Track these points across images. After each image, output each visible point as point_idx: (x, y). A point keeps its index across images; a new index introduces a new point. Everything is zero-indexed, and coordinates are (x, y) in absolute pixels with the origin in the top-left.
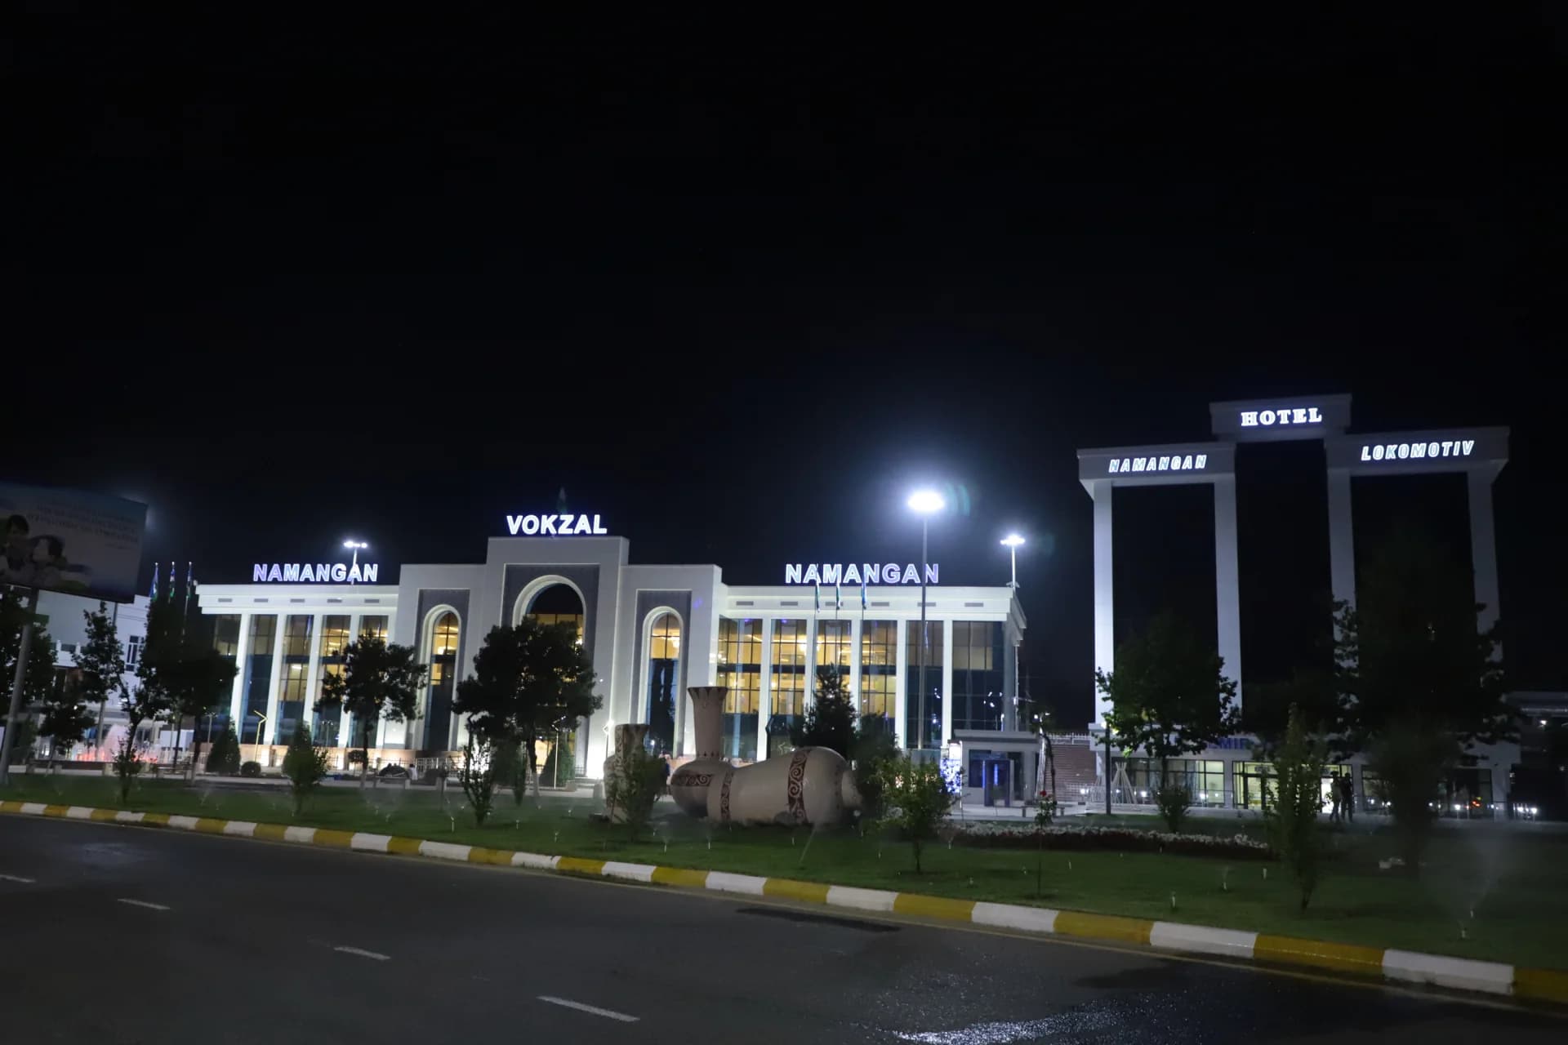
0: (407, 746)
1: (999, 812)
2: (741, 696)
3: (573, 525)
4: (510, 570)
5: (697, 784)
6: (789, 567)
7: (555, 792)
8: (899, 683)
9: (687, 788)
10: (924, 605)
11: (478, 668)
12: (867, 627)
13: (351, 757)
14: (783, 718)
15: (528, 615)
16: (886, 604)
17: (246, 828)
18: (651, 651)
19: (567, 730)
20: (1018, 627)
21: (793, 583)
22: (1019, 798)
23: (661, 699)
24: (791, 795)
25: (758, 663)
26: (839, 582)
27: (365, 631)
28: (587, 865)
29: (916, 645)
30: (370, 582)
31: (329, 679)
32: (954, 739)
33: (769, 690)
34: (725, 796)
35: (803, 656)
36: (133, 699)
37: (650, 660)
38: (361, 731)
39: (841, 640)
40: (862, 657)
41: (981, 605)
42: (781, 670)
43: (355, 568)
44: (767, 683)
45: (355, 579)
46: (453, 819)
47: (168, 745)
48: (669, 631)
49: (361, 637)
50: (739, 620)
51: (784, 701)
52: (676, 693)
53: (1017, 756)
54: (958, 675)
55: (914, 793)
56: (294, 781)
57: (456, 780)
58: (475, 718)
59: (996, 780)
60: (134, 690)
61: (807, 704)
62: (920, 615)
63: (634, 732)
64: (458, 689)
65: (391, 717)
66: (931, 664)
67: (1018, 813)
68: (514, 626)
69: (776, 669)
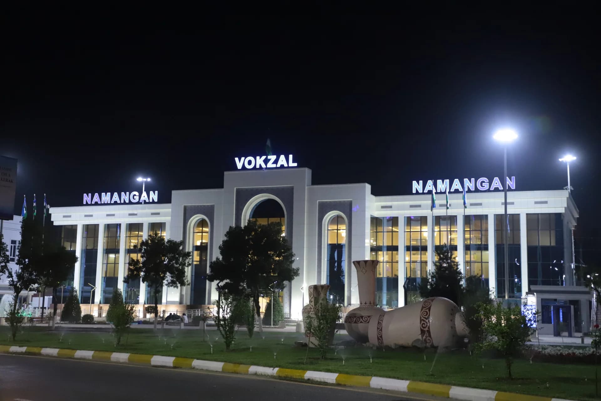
0: (181, 303)
1: (564, 340)
2: (386, 267)
3: (276, 162)
4: (238, 191)
5: (361, 322)
6: (414, 183)
7: (272, 329)
8: (491, 255)
9: (355, 324)
10: (506, 204)
11: (222, 253)
12: (468, 219)
13: (147, 310)
14: (414, 280)
15: (251, 219)
16: (480, 204)
17: (88, 354)
18: (328, 239)
19: (278, 290)
20: (573, 216)
21: (417, 193)
22: (578, 331)
23: (335, 269)
24: (422, 328)
25: (397, 245)
26: (448, 191)
27: (152, 232)
28: (295, 373)
29: (502, 230)
30: (153, 202)
31: (132, 263)
32: (530, 292)
33: (404, 262)
34: (380, 329)
35: (426, 240)
36: (15, 279)
37: (328, 245)
38: (152, 294)
39: (451, 229)
40: (465, 239)
41: (546, 202)
42: (411, 249)
43: (144, 194)
44: (402, 257)
45: (145, 201)
46: (212, 346)
47: (38, 306)
48: (339, 226)
49: (150, 236)
50: (383, 218)
51: (414, 269)
52: (345, 265)
53: (576, 303)
54: (531, 250)
55: (505, 326)
56: (115, 325)
57: (213, 322)
58: (221, 284)
59: (561, 319)
60: (16, 273)
61: (430, 270)
62: (504, 210)
63: (320, 290)
64: (210, 266)
65: (171, 285)
66: (512, 243)
67: (579, 341)
68: (242, 226)
69: (408, 248)
